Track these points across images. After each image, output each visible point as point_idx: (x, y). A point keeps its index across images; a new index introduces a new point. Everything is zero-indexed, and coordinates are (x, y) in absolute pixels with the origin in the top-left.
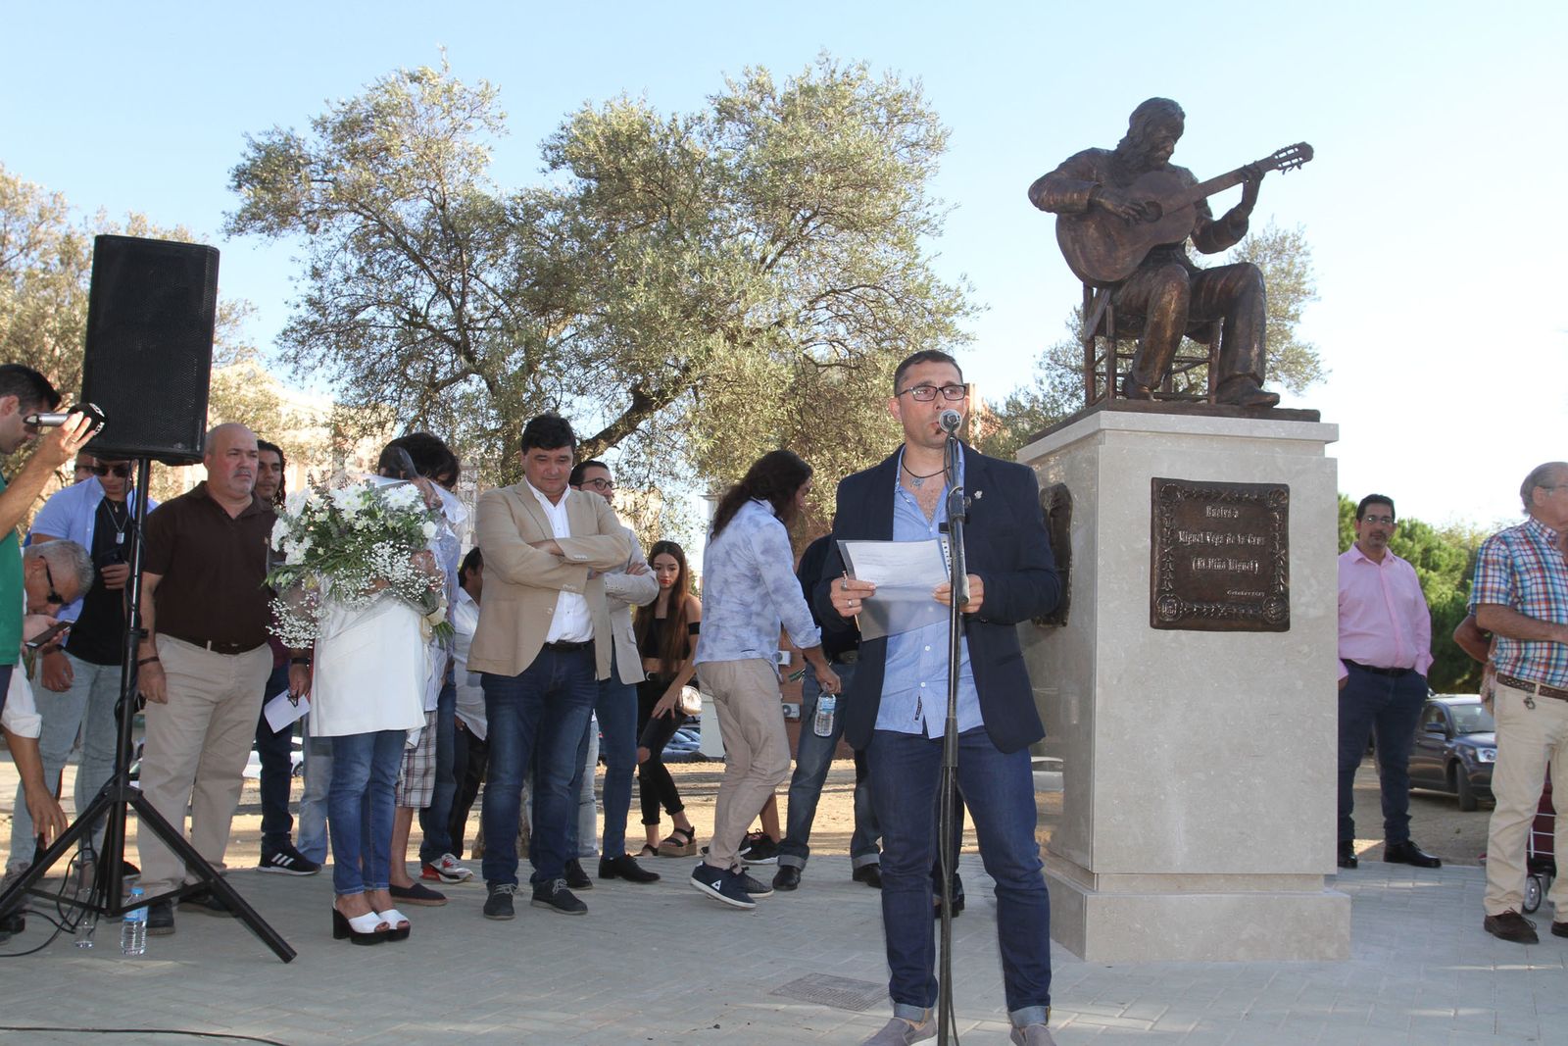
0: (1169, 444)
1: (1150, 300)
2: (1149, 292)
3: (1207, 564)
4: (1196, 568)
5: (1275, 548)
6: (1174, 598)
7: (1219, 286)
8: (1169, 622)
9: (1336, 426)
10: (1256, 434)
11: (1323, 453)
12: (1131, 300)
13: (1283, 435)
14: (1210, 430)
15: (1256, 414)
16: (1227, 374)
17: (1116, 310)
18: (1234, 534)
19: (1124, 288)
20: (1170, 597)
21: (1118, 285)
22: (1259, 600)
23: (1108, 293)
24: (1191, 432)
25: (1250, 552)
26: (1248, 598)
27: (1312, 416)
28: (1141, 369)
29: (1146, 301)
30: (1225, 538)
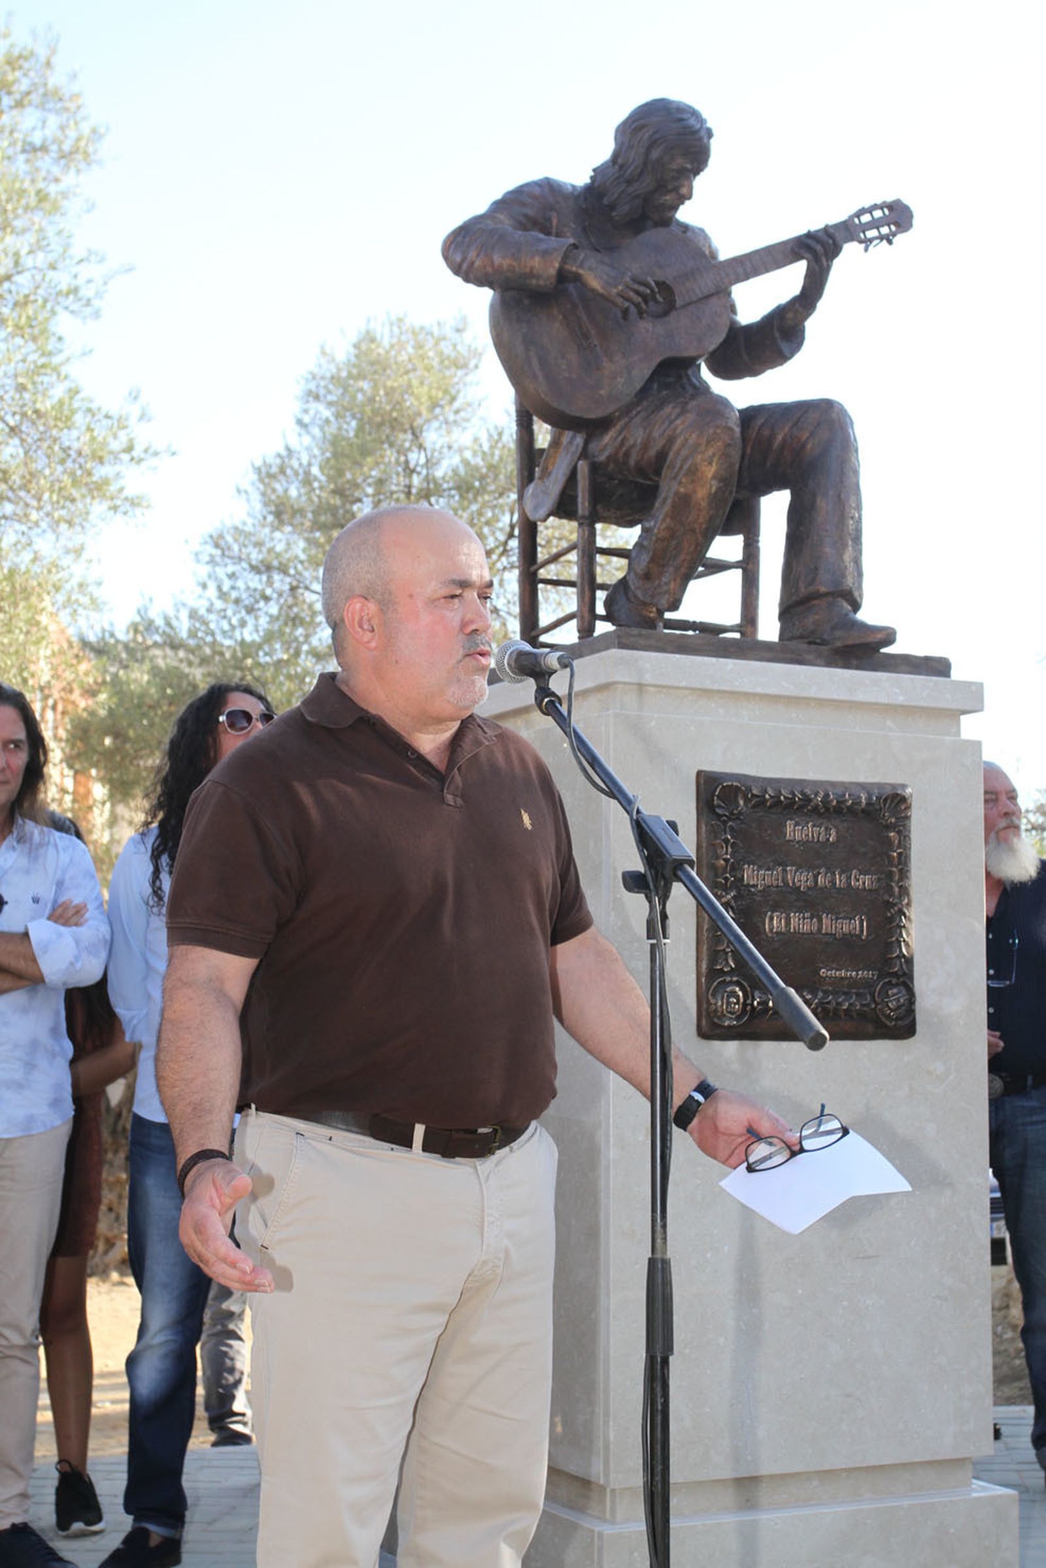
0: (721, 711)
1: (671, 455)
2: (671, 440)
3: (788, 923)
4: (771, 930)
5: (892, 895)
6: (738, 983)
7: (780, 437)
8: (730, 1027)
9: (979, 687)
10: (860, 697)
11: (958, 733)
12: (627, 455)
13: (900, 699)
14: (788, 689)
15: (855, 662)
16: (803, 590)
17: (595, 468)
18: (830, 870)
19: (612, 433)
20: (731, 983)
21: (603, 424)
22: (868, 984)
23: (579, 440)
24: (759, 690)
25: (853, 901)
26: (853, 983)
27: (937, 667)
28: (647, 576)
29: (662, 456)
30: (816, 877)
